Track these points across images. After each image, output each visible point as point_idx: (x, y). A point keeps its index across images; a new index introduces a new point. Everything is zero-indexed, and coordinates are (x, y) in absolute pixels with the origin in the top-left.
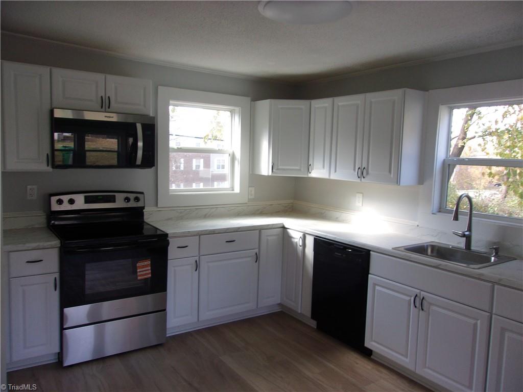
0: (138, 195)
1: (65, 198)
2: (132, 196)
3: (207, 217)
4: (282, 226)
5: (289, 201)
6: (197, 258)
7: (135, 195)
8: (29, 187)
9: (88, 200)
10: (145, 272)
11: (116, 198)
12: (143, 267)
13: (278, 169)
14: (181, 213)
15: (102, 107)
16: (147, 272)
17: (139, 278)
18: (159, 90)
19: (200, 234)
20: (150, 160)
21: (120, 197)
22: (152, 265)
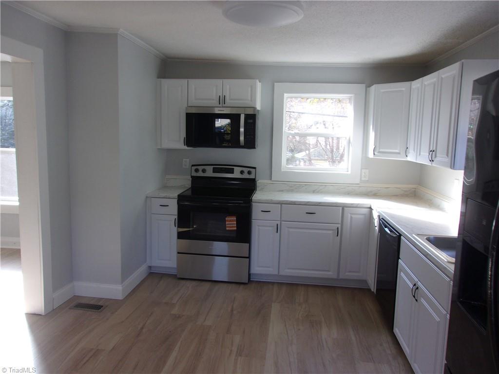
0: (251, 170)
1: (200, 168)
2: (246, 170)
3: (314, 192)
4: (369, 206)
5: (414, 186)
6: (279, 223)
7: (249, 169)
8: (184, 160)
9: (215, 170)
10: (231, 225)
11: (235, 170)
12: (230, 221)
13: (379, 152)
14: (291, 187)
15: (220, 104)
16: (234, 225)
17: (227, 229)
18: (275, 86)
19: (281, 203)
20: (251, 143)
21: (237, 170)
22: (237, 221)
